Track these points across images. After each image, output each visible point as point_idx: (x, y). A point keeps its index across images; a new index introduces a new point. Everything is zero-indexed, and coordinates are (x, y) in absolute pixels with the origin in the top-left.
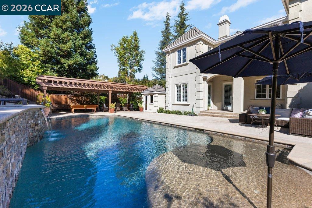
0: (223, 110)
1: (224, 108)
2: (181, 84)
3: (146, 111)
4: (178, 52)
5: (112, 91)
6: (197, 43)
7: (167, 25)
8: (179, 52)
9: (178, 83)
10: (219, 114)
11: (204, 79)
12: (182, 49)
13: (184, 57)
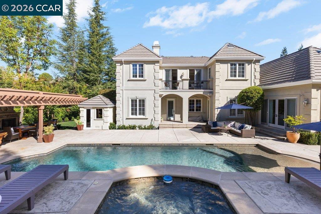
0: (167, 120)
1: (168, 119)
2: (138, 98)
3: (88, 128)
4: (133, 66)
5: (45, 106)
6: (156, 64)
8: (135, 66)
9: (134, 97)
10: (175, 125)
11: (160, 96)
12: (138, 64)
13: (141, 72)
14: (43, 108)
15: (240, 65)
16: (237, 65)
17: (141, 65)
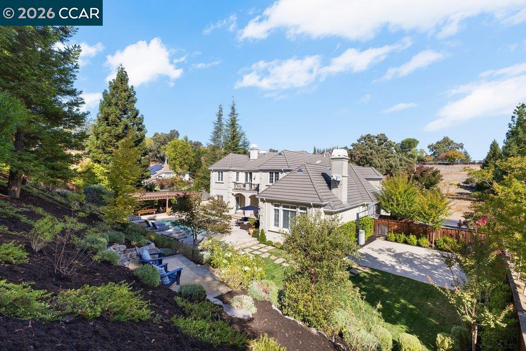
4: (218, 173)
6: (229, 172)
11: (233, 194)
12: (221, 171)
13: (222, 177)
14: (168, 200)
15: (276, 173)
16: (274, 173)
17: (222, 172)
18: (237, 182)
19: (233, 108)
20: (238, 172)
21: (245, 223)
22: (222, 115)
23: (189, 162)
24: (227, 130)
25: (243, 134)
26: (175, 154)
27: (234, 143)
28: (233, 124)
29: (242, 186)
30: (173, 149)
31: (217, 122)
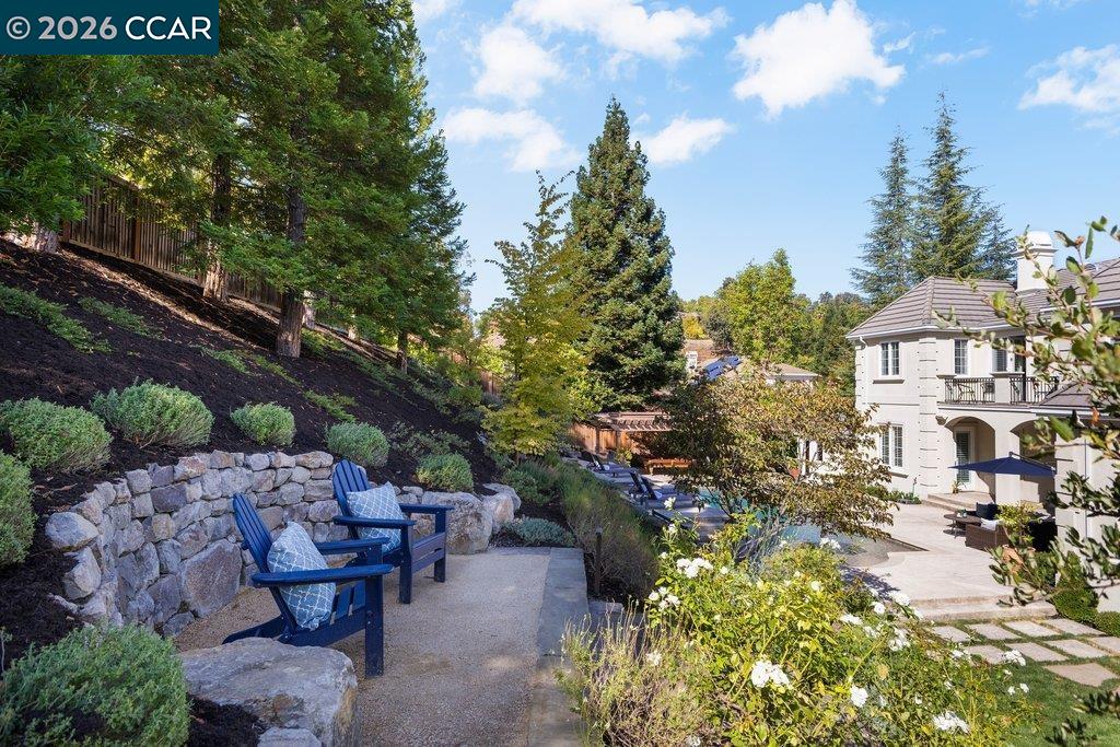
2: (890, 424)
4: (883, 346)
6: (921, 340)
7: (896, 176)
8: (885, 346)
11: (941, 421)
12: (890, 342)
13: (897, 363)
17: (896, 345)
18: (958, 376)
19: (943, 136)
20: (961, 338)
21: (989, 524)
22: (904, 171)
23: (791, 327)
24: (923, 215)
25: (988, 216)
26: (750, 307)
27: (953, 253)
28: (946, 188)
29: (979, 389)
30: (744, 295)
31: (886, 199)
